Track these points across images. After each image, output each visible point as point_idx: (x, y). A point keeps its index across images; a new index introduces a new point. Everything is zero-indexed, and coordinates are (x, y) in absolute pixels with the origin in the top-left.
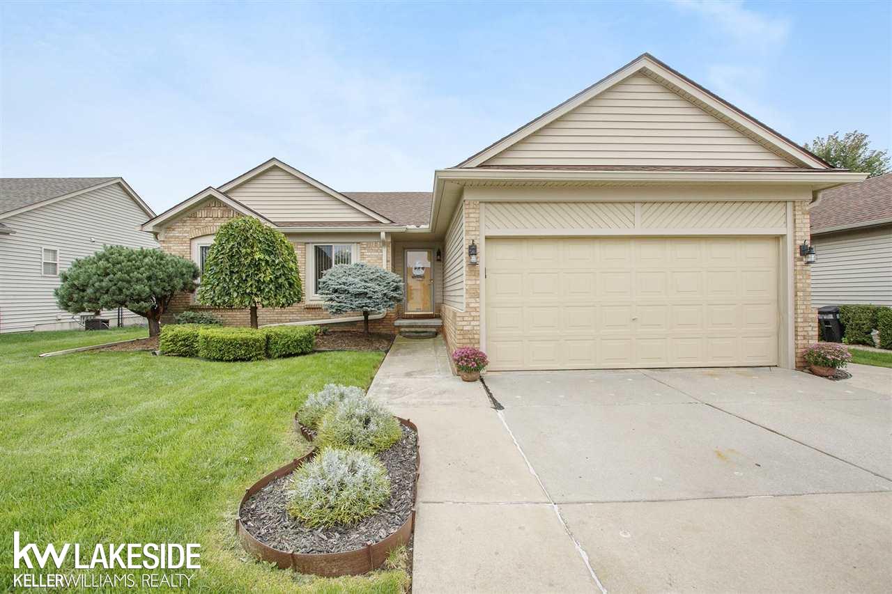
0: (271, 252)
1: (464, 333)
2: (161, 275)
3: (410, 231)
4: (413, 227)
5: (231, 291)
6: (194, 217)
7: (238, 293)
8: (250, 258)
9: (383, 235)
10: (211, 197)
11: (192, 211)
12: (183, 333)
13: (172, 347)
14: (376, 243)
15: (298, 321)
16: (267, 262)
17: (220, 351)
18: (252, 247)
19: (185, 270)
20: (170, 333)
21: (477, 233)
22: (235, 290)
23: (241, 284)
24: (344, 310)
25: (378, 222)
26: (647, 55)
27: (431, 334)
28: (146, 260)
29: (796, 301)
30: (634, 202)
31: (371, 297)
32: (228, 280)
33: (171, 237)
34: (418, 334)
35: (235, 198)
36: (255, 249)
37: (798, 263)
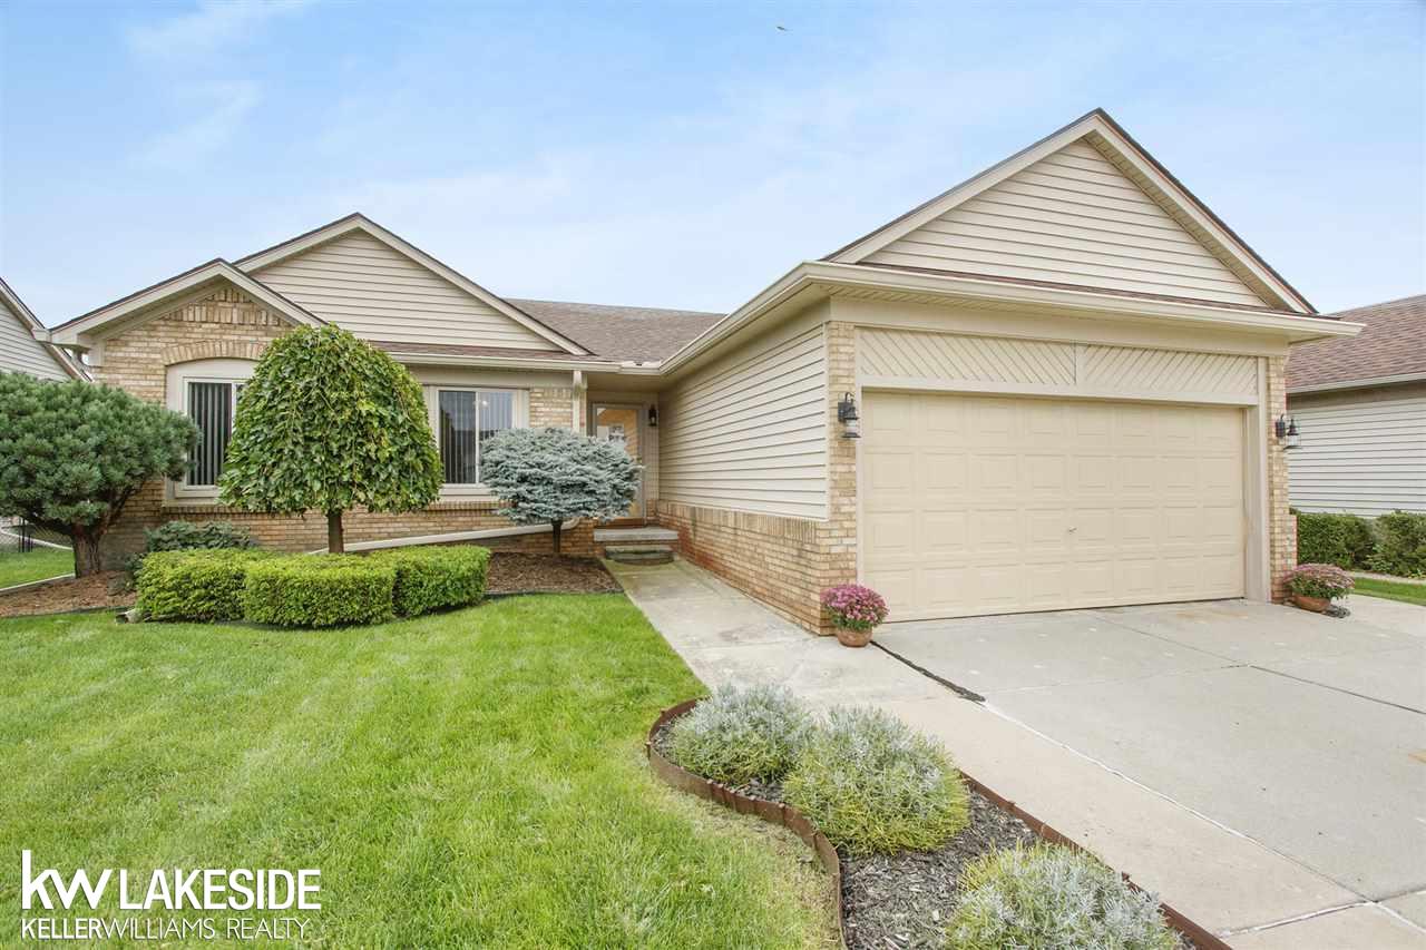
0: (385, 398)
1: (833, 559)
2: (127, 442)
3: (624, 372)
4: (631, 364)
5: (308, 477)
6: (177, 320)
7: (322, 482)
8: (348, 412)
9: (578, 376)
10: (220, 281)
11: (172, 308)
12: (203, 571)
13: (174, 602)
14: (560, 390)
15: (405, 535)
16: (381, 419)
17: (306, 607)
18: (350, 388)
19: (173, 432)
20: (169, 573)
21: (852, 381)
22: (316, 478)
23: (327, 465)
24: (543, 515)
25: (563, 352)
26: (1099, 111)
27: (663, 556)
28: (92, 408)
29: (1271, 503)
30: (1075, 344)
31: (593, 492)
32: (300, 455)
33: (122, 360)
34: (639, 557)
35: (276, 289)
36: (356, 392)
37: (1275, 448)
